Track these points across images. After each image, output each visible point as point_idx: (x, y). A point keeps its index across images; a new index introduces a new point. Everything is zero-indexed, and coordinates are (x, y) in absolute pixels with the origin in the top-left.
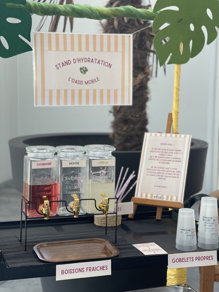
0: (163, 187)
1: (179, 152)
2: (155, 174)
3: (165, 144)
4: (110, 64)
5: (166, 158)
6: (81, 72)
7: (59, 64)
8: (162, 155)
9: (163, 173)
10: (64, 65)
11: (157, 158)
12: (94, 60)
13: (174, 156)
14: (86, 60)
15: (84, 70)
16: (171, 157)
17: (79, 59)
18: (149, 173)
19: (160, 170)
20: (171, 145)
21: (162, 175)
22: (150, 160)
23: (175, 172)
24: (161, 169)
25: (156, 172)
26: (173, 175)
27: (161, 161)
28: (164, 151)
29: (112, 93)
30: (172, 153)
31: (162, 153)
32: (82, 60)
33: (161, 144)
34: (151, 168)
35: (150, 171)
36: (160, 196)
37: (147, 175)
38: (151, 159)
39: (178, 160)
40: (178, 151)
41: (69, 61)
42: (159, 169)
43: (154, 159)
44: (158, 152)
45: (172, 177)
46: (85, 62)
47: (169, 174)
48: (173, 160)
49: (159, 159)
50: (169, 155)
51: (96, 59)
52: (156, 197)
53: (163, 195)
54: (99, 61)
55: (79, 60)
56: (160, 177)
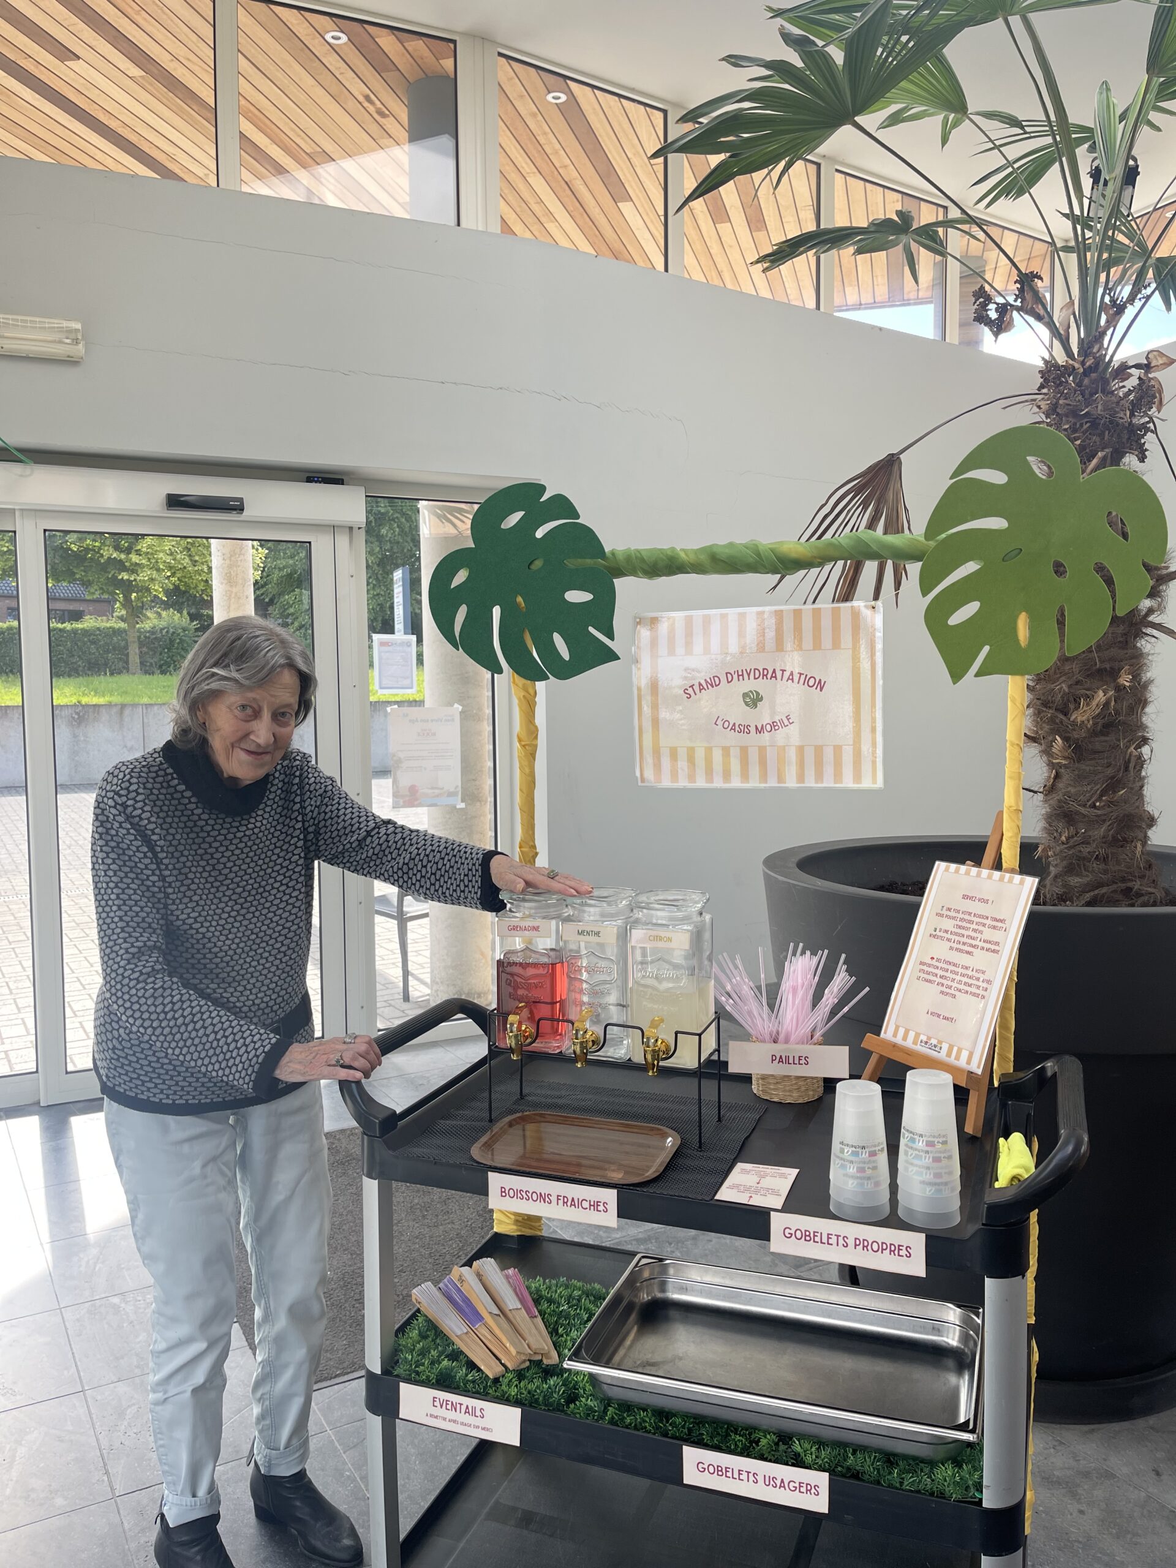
0: (945, 1018)
1: (999, 924)
2: (934, 978)
3: (971, 898)
4: (820, 681)
5: (968, 937)
6: (747, 704)
7: (692, 686)
8: (960, 927)
9: (953, 980)
10: (704, 688)
11: (949, 936)
12: (779, 674)
13: (988, 934)
14: (757, 675)
15: (753, 700)
16: (979, 935)
17: (740, 673)
18: (922, 975)
19: (947, 970)
20: (986, 901)
21: (950, 983)
22: (932, 938)
23: (981, 979)
24: (951, 968)
25: (940, 972)
26: (974, 990)
27: (955, 945)
28: (967, 917)
29: (829, 754)
30: (984, 925)
31: (960, 923)
32: (749, 675)
33: (965, 897)
34: (929, 961)
35: (925, 968)
36: (934, 1041)
37: (918, 978)
38: (934, 936)
39: (993, 947)
40: (998, 922)
41: (716, 679)
42: (946, 966)
43: (942, 938)
44: (954, 918)
45: (971, 993)
46: (755, 678)
47: (965, 984)
48: (981, 944)
49: (953, 937)
50: (975, 930)
51: (783, 671)
52: (926, 1043)
53: (940, 1042)
54: (792, 674)
55: (740, 676)
56: (944, 989)
